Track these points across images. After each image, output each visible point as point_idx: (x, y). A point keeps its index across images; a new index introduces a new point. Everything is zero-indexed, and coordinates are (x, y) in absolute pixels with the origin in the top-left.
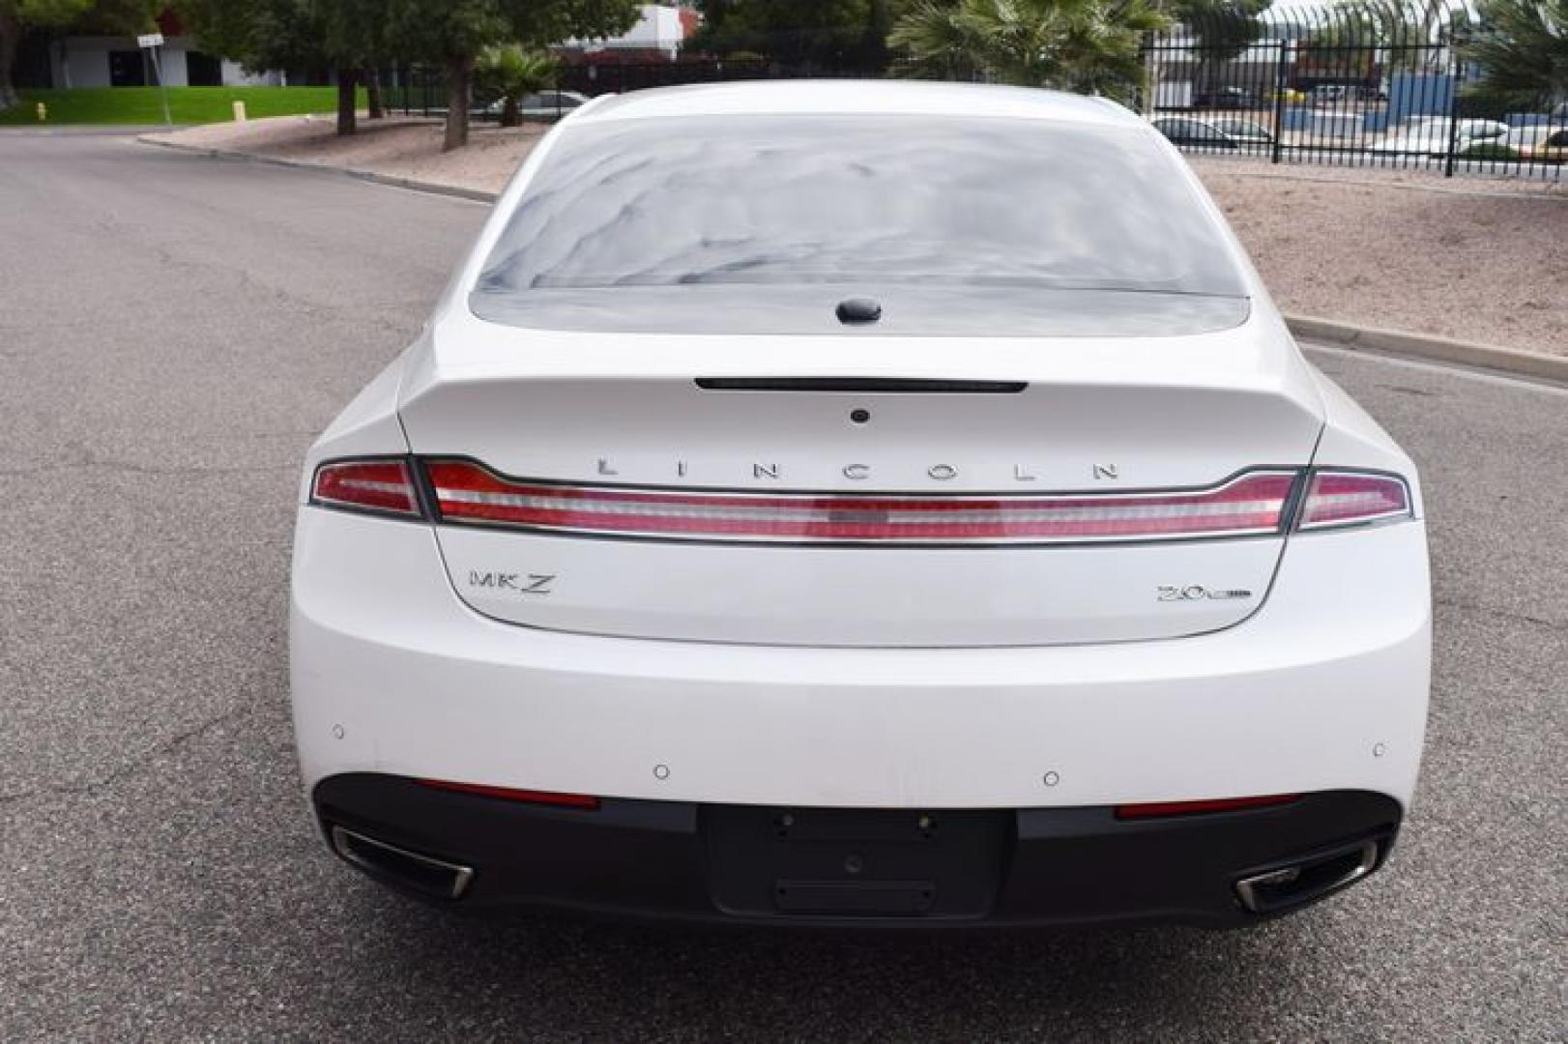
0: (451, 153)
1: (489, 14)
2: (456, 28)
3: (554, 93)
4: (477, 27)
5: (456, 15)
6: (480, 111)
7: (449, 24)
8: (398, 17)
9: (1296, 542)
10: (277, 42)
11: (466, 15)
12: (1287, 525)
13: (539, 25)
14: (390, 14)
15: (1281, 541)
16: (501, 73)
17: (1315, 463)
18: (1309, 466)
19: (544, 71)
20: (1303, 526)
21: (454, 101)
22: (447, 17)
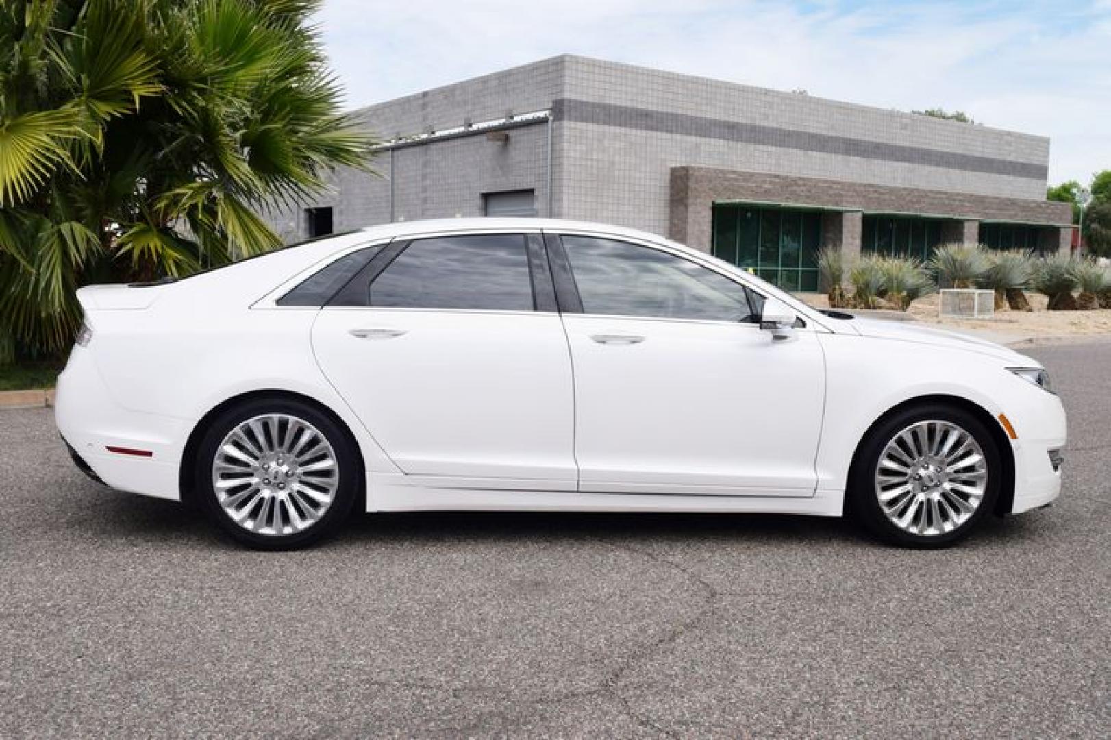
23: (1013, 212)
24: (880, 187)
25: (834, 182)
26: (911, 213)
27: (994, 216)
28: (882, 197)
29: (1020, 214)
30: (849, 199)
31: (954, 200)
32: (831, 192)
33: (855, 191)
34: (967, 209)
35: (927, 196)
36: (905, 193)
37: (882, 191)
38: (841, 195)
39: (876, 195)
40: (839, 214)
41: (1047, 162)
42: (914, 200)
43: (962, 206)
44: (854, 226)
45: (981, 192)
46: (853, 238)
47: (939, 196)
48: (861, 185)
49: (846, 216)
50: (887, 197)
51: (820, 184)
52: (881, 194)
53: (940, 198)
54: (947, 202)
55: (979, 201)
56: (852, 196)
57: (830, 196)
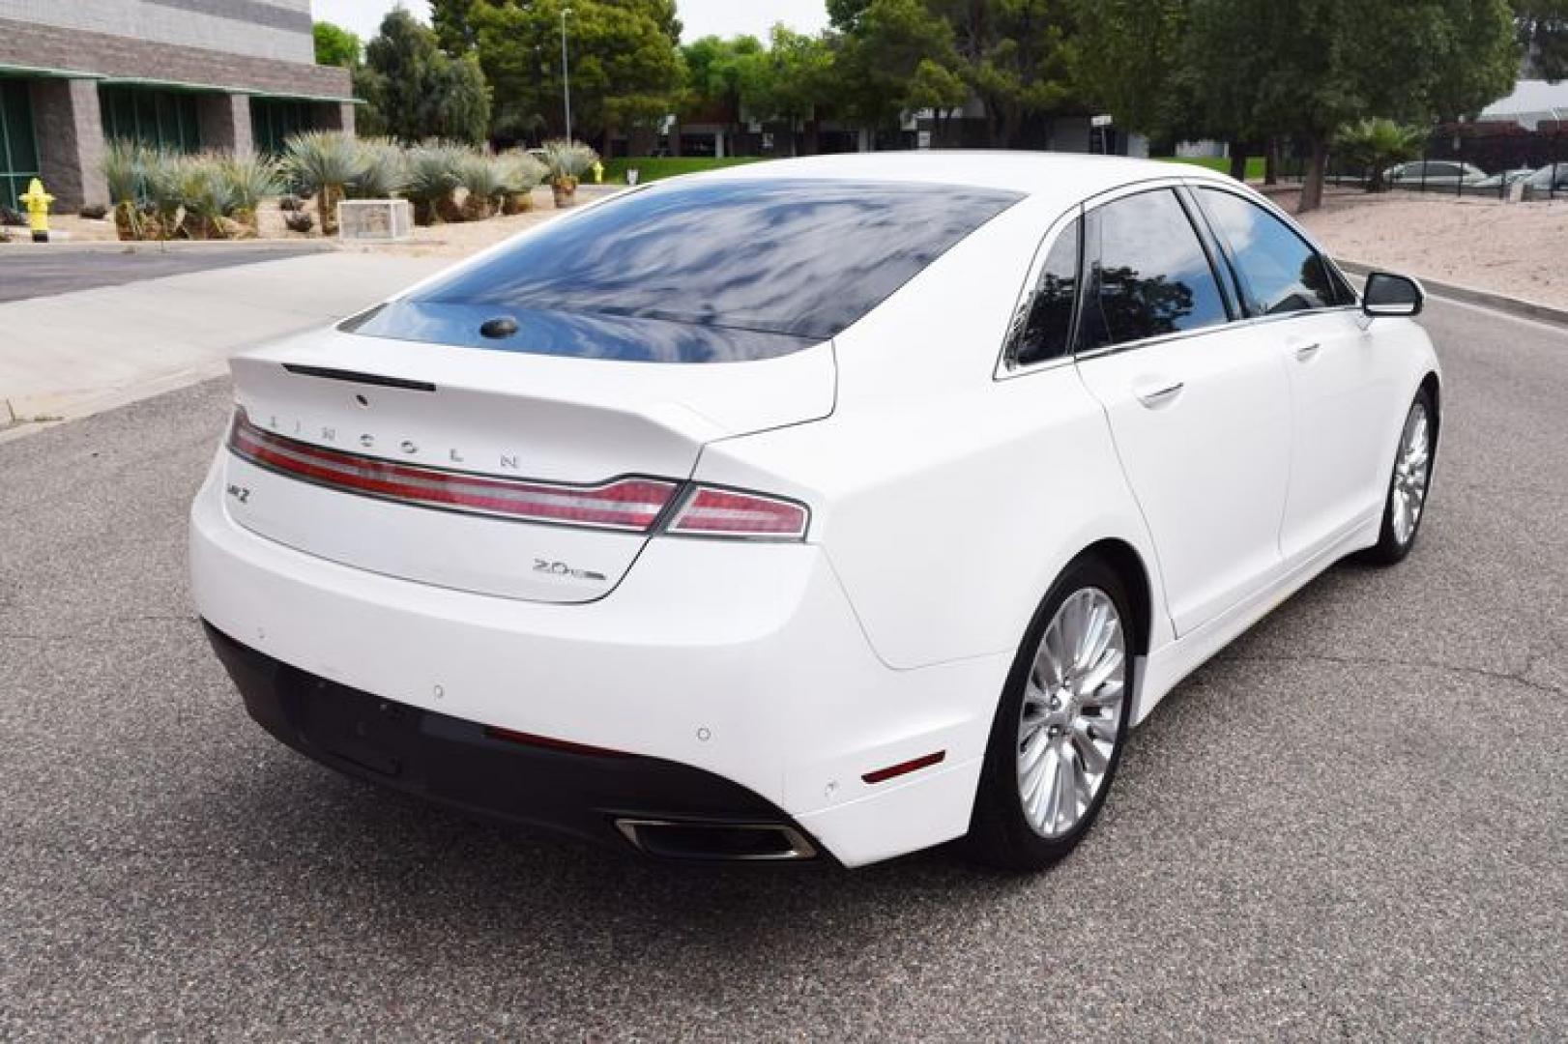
0: (1303, 215)
1: (1347, 93)
2: (1315, 106)
3: (1421, 162)
4: (1334, 104)
5: (1316, 95)
6: (1334, 178)
7: (1309, 102)
8: (1266, 96)
9: (658, 542)
10: (1177, 120)
11: (1326, 94)
12: (654, 527)
13: (1396, 101)
14: (1260, 95)
15: (644, 539)
16: (1369, 145)
17: (695, 478)
18: (690, 480)
19: (1414, 142)
20: (671, 529)
21: (1312, 170)
22: (1308, 96)
23: (285, 82)
24: (114, 38)
25: (50, 29)
26: (162, 81)
27: (264, 87)
28: (122, 54)
29: (294, 83)
30: (74, 58)
31: (214, 62)
32: (47, 45)
33: (81, 44)
34: (230, 76)
35: (180, 56)
36: (150, 49)
37: (118, 44)
38: (62, 51)
39: (110, 52)
40: (63, 82)
41: (308, 8)
42: (163, 60)
43: (224, 70)
44: (88, 102)
45: (246, 50)
46: (89, 120)
47: (193, 55)
48: (89, 34)
49: (75, 86)
50: (126, 54)
51: (30, 31)
52: (118, 49)
53: (196, 59)
54: (205, 64)
55: (245, 63)
56: (77, 53)
57: (46, 51)
